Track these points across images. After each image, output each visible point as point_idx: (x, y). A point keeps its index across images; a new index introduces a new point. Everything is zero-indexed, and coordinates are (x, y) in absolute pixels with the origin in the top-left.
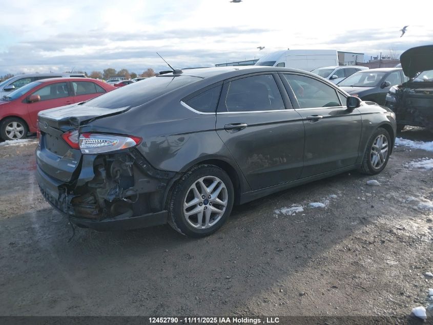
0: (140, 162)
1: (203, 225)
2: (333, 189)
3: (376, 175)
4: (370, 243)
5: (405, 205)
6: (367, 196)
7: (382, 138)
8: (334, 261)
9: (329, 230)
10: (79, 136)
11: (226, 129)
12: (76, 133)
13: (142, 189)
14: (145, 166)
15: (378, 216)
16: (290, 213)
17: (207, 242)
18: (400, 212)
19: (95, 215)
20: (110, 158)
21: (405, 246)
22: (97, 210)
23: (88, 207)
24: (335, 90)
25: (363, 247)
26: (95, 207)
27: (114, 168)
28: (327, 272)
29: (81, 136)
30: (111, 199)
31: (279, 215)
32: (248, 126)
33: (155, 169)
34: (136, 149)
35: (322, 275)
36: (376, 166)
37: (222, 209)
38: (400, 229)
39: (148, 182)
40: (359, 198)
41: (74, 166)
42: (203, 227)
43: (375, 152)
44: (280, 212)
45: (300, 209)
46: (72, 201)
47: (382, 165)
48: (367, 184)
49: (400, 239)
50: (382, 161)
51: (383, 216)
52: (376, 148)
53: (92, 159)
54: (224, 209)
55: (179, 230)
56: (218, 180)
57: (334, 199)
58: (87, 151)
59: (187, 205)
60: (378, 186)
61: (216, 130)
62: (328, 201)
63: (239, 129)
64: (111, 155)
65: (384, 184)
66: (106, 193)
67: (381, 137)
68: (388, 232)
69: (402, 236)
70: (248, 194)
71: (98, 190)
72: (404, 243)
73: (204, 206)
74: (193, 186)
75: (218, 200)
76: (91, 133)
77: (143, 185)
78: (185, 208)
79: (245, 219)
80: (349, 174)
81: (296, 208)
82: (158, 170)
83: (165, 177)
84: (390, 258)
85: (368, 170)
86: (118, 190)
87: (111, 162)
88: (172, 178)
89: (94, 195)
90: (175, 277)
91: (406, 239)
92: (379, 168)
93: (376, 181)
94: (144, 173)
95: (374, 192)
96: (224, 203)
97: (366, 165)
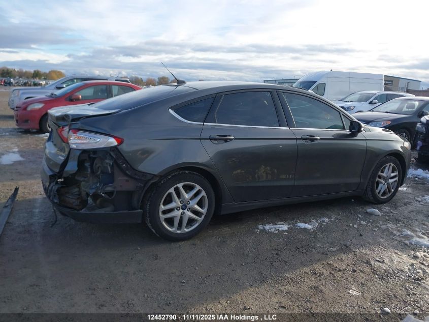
0: (120, 162)
1: (178, 229)
2: (327, 213)
3: (381, 205)
4: (340, 270)
5: (398, 238)
6: (361, 224)
7: (391, 167)
8: (295, 282)
9: (304, 251)
10: (69, 131)
11: (210, 139)
12: (67, 129)
13: (121, 186)
14: (124, 165)
15: (362, 246)
16: (273, 230)
17: (180, 246)
18: (389, 244)
19: (76, 205)
20: (94, 154)
21: (376, 278)
22: (79, 201)
23: (71, 197)
24: (339, 113)
25: (331, 273)
26: (76, 198)
27: (96, 164)
28: (282, 292)
29: (71, 132)
30: (91, 192)
31: (261, 231)
32: (235, 139)
33: (134, 169)
34: (117, 149)
35: (276, 293)
36: (382, 195)
37: (200, 217)
38: (378, 261)
39: (127, 181)
40: (351, 225)
41: (63, 158)
42: (179, 232)
43: (381, 180)
44: (264, 228)
45: (285, 227)
46: (58, 191)
47: (389, 195)
48: (367, 212)
49: (374, 271)
50: (390, 191)
51: (368, 245)
52: (383, 176)
53: (78, 153)
54: (203, 217)
55: (154, 231)
56: (198, 187)
57: (325, 222)
58: (74, 146)
59: (162, 208)
60: (379, 215)
61: (200, 139)
62: (317, 224)
63: (226, 141)
64: (95, 151)
65: (387, 214)
66: (88, 186)
67: (389, 166)
68: (365, 263)
69: (377, 269)
70: (230, 206)
71: (83, 183)
72: (376, 276)
73: (181, 211)
74: (172, 190)
75: (196, 207)
76: (79, 130)
77: (122, 183)
78: (161, 210)
79: (226, 230)
80: (353, 200)
81: (280, 226)
82: (136, 170)
83: (143, 178)
84: (354, 288)
85: (372, 198)
86: (98, 185)
87: (94, 159)
88: (150, 180)
89: (79, 187)
90: (134, 274)
91: (380, 271)
92: (385, 197)
93: (377, 210)
94: (123, 172)
95: (371, 221)
96: (204, 211)
97: (370, 192)
